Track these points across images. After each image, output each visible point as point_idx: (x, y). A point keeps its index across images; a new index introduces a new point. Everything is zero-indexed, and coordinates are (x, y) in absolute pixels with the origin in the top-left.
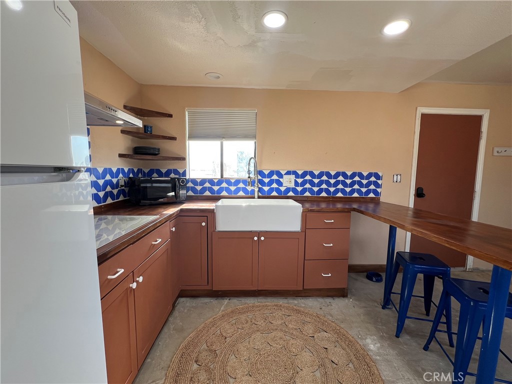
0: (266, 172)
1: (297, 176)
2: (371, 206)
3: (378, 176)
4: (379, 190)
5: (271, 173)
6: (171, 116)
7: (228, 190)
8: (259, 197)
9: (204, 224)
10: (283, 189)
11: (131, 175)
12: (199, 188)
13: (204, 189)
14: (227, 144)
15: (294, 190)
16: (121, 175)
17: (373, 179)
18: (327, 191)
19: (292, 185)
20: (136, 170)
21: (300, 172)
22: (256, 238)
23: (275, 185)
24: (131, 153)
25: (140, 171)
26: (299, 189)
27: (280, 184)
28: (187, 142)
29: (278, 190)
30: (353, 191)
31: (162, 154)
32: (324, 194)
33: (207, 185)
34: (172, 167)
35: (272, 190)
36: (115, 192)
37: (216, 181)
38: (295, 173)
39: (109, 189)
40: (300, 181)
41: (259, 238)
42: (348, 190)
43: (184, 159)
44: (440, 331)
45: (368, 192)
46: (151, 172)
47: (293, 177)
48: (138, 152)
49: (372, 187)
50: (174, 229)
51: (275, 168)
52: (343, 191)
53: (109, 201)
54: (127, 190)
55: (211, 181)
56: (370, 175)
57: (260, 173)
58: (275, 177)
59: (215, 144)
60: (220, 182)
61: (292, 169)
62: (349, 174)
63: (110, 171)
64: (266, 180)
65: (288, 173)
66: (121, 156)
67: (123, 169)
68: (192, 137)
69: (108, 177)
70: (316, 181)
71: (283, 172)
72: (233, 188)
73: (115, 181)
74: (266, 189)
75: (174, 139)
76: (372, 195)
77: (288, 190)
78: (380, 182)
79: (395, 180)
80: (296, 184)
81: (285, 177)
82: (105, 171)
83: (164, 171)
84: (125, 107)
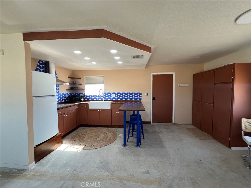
0: (107, 93)
1: (116, 94)
2: (139, 103)
3: (140, 94)
4: (141, 98)
5: (108, 93)
6: (81, 78)
7: (96, 98)
8: (104, 100)
9: (86, 107)
10: (112, 98)
11: (70, 95)
12: (88, 98)
13: (89, 98)
14: (97, 85)
15: (115, 98)
16: (67, 95)
17: (138, 94)
18: (125, 98)
19: (114, 97)
20: (71, 93)
21: (116, 93)
22: (98, 111)
23: (109, 97)
24: (70, 89)
25: (72, 93)
26: (116, 98)
27: (111, 96)
28: (85, 85)
29: (110, 98)
30: (132, 98)
31: (78, 89)
32: (124, 99)
33: (90, 97)
34: (81, 92)
35: (108, 98)
36: (65, 99)
37: (93, 96)
38: (115, 93)
39: (63, 98)
40: (116, 95)
41: (99, 111)
42: (131, 98)
43: (84, 90)
44: (134, 131)
45: (137, 98)
46: (76, 93)
47: (114, 94)
48: (72, 89)
49: (138, 97)
50: (77, 108)
51: (109, 92)
52: (129, 98)
53: (63, 101)
54: (68, 98)
55: (91, 96)
56: (137, 93)
57: (105, 93)
58: (109, 94)
59: (93, 85)
60: (94, 96)
61: (114, 92)
62: (131, 93)
63: (64, 94)
64: (107, 95)
65: (113, 93)
66: (67, 90)
67: (67, 93)
68: (86, 84)
69: (63, 95)
70: (121, 95)
71: (111, 93)
72: (97, 98)
73: (65, 96)
74: (107, 98)
75: (82, 84)
76: (138, 99)
77: (113, 98)
78: (141, 95)
79: (146, 95)
80: (115, 96)
81: (112, 94)
82: (63, 94)
83: (79, 93)
84: (68, 78)
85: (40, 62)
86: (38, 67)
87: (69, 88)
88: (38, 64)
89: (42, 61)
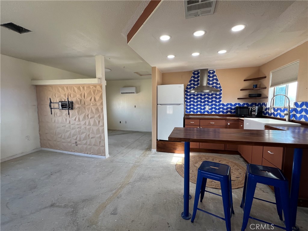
0: (300, 103)
5: (302, 104)
6: (266, 77)
9: (241, 126)
23: (303, 113)
24: (248, 97)
27: (307, 112)
28: (270, 89)
29: (305, 117)
31: (262, 96)
34: (264, 102)
35: (301, 117)
36: (233, 111)
39: (229, 110)
43: (267, 98)
48: (251, 96)
50: (229, 124)
51: (305, 100)
53: (229, 113)
57: (296, 104)
58: (304, 107)
60: (277, 110)
63: (231, 105)
64: (299, 109)
66: (238, 99)
67: (239, 104)
69: (229, 106)
73: (233, 107)
74: (299, 115)
75: (266, 88)
82: (228, 104)
83: (261, 104)
84: (245, 80)
85: (195, 72)
86: (193, 79)
87: (246, 96)
88: (193, 75)
89: (197, 71)
